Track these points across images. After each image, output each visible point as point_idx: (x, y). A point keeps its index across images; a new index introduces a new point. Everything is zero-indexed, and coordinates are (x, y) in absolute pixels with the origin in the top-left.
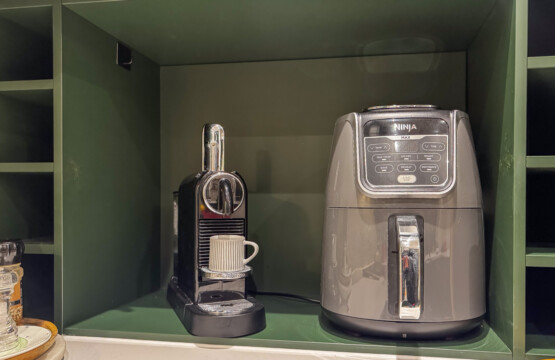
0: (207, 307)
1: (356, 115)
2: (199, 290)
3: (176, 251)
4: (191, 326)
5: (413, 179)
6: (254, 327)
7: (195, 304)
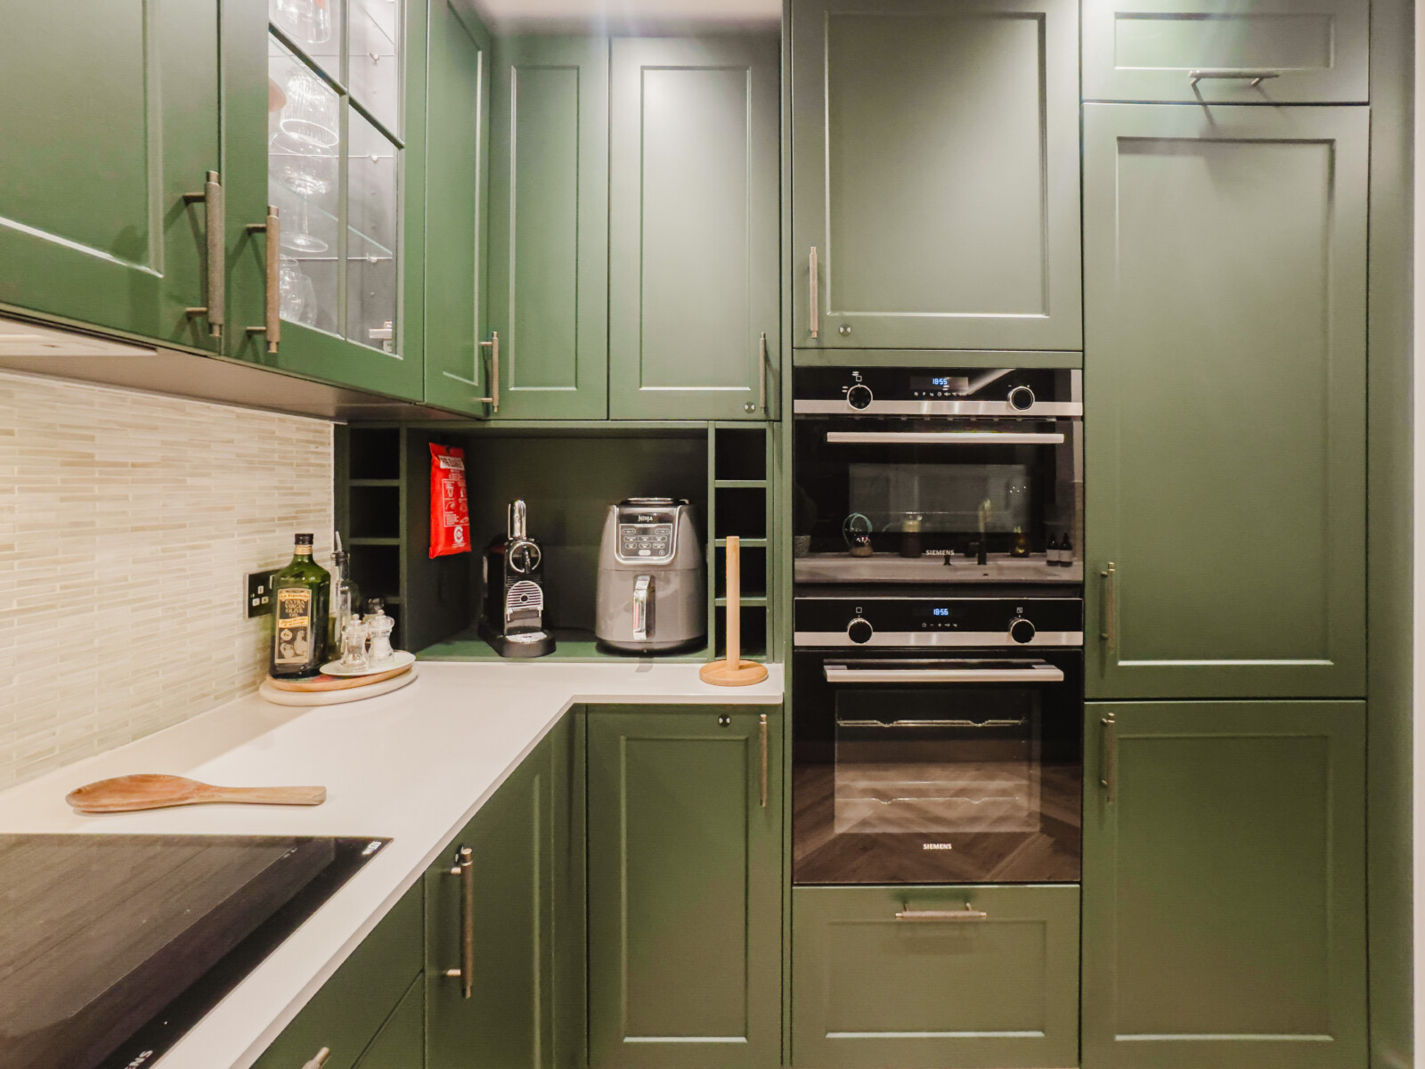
0: (511, 638)
1: (615, 506)
2: (507, 626)
3: (486, 596)
4: (501, 649)
5: (649, 552)
6: (548, 648)
7: (504, 636)
